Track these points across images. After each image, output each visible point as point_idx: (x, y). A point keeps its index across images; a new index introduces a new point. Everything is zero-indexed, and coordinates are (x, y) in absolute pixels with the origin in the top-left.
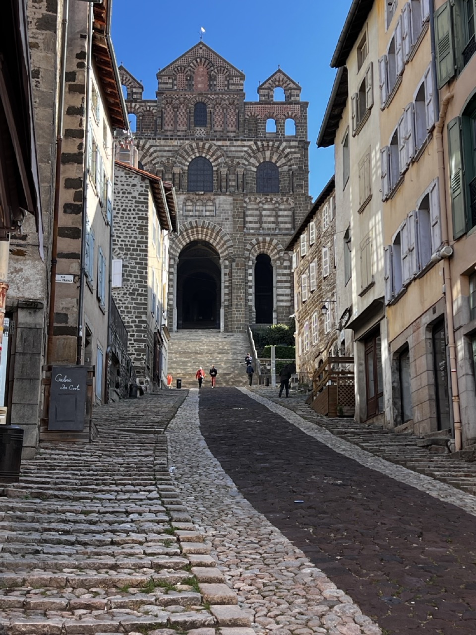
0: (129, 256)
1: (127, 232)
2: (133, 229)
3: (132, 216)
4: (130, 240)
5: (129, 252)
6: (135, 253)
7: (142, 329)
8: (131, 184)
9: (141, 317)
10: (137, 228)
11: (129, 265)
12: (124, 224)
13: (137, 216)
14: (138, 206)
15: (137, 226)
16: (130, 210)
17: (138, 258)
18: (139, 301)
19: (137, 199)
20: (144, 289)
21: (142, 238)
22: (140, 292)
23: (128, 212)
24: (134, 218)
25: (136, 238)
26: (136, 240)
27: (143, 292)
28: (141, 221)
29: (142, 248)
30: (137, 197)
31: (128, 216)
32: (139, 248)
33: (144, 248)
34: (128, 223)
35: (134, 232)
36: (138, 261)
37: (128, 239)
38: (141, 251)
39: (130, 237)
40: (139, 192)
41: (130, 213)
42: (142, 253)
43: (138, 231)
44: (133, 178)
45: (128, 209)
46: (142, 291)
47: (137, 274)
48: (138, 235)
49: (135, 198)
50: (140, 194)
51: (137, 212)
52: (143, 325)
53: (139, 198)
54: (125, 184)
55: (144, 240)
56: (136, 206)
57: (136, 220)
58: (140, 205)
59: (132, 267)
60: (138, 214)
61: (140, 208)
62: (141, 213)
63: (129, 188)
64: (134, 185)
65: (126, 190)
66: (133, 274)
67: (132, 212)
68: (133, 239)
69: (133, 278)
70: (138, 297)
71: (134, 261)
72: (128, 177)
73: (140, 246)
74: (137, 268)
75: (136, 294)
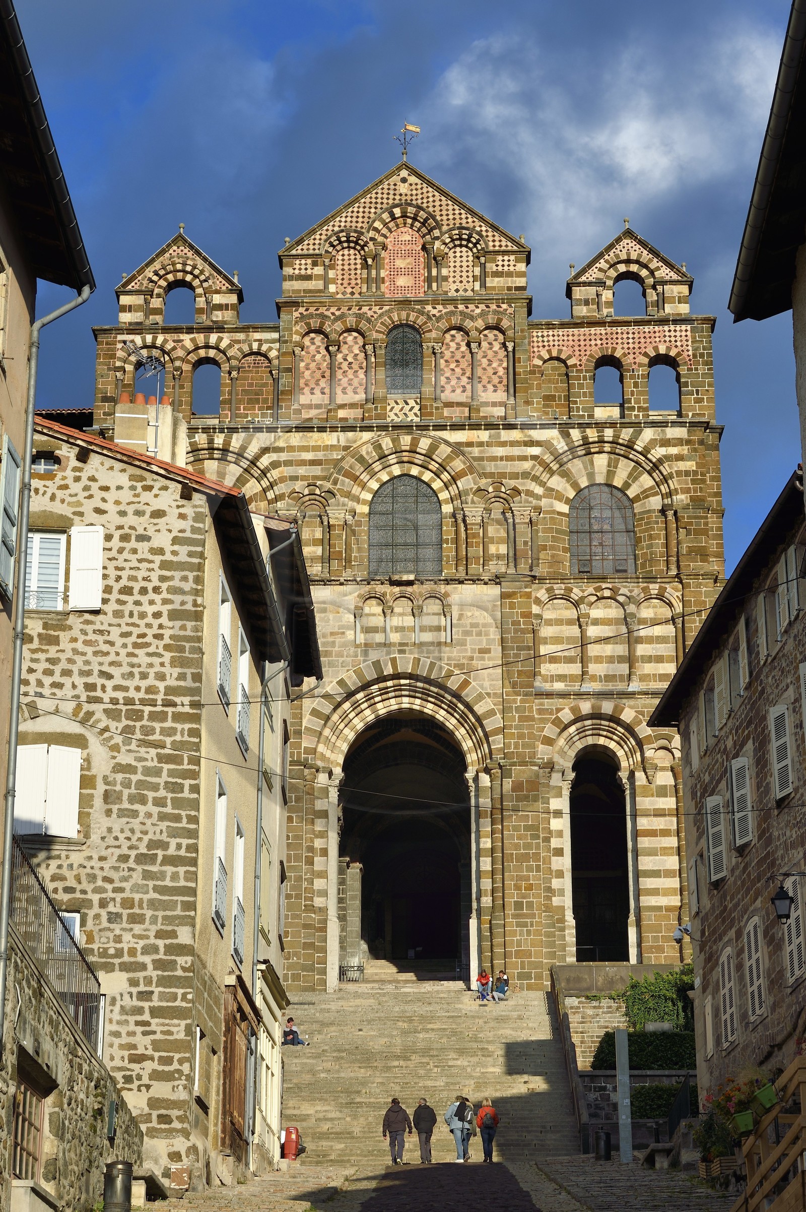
0: (138, 736)
1: (135, 660)
2: (151, 649)
3: (150, 610)
4: (144, 684)
5: (138, 724)
6: (157, 726)
7: (179, 973)
8: (149, 509)
9: (173, 934)
10: (167, 647)
11: (139, 765)
12: (125, 635)
13: (165, 609)
14: (171, 578)
15: (167, 640)
16: (144, 591)
17: (168, 740)
18: (168, 882)
19: (168, 557)
20: (185, 842)
21: (183, 677)
22: (172, 851)
23: (137, 597)
24: (157, 615)
25: (161, 677)
26: (161, 686)
27: (182, 852)
28: (178, 623)
29: (180, 709)
30: (168, 548)
31: (136, 609)
32: (170, 710)
33: (187, 709)
34: (136, 631)
35: (156, 661)
36: (168, 750)
37: (136, 681)
39: (144, 676)
40: (175, 533)
41: (144, 599)
43: (168, 656)
44: (155, 491)
45: (137, 587)
46: (179, 846)
47: (162, 793)
48: (167, 670)
49: (161, 551)
50: (175, 541)
51: (165, 595)
52: (181, 960)
53: (174, 553)
54: (130, 510)
55: (190, 682)
56: (163, 579)
57: (164, 620)
58: (178, 574)
59: (147, 771)
60: (171, 602)
61: (176, 583)
62: (178, 598)
63: (142, 524)
64: (158, 514)
65: (131, 528)
66: (151, 795)
67: (151, 595)
68: (151, 681)
69: (150, 807)
70: (164, 868)
71: (153, 752)
72: (139, 490)
73: (174, 705)
74: (165, 773)
75: (160, 858)
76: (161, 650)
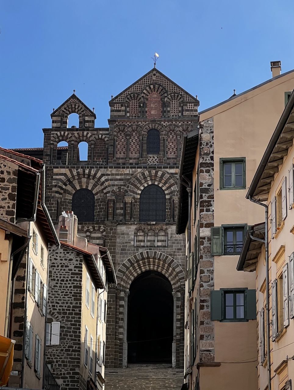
0: (66, 319)
1: (65, 299)
2: (69, 296)
3: (69, 285)
4: (67, 305)
5: (66, 316)
6: (70, 316)
7: (76, 379)
8: (68, 259)
9: (74, 370)
10: (73, 296)
11: (66, 326)
12: (62, 292)
13: (72, 285)
14: (74, 277)
15: (73, 294)
16: (67, 281)
17: (73, 320)
18: (73, 356)
19: (73, 271)
20: (77, 346)
21: (77, 303)
22: (74, 348)
23: (65, 282)
24: (70, 287)
25: (71, 303)
26: (71, 306)
27: (77, 349)
28: (76, 289)
29: (76, 312)
30: (73, 269)
31: (65, 285)
32: (74, 312)
33: (78, 312)
34: (65, 291)
35: (70, 299)
36: (73, 323)
37: (65, 305)
38: (76, 314)
39: (67, 303)
40: (75, 265)
41: (67, 283)
42: (76, 316)
43: (73, 298)
44: (70, 254)
45: (65, 279)
46: (76, 347)
47: (72, 333)
48: (73, 301)
49: (71, 270)
50: (75, 267)
51: (72, 282)
52: (76, 376)
53: (75, 270)
54: (63, 259)
55: (78, 305)
56: (72, 277)
57: (72, 288)
58: (75, 276)
59: (68, 328)
60: (74, 283)
61: (75, 278)
62: (76, 282)
63: (66, 262)
64: (71, 260)
65: (64, 264)
66: (69, 334)
67: (69, 282)
68: (69, 304)
69: (69, 337)
70: (72, 353)
71: (69, 323)
72: (66, 253)
73: (75, 311)
74: (72, 328)
75: (71, 350)
76: (71, 296)
